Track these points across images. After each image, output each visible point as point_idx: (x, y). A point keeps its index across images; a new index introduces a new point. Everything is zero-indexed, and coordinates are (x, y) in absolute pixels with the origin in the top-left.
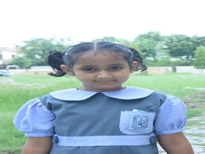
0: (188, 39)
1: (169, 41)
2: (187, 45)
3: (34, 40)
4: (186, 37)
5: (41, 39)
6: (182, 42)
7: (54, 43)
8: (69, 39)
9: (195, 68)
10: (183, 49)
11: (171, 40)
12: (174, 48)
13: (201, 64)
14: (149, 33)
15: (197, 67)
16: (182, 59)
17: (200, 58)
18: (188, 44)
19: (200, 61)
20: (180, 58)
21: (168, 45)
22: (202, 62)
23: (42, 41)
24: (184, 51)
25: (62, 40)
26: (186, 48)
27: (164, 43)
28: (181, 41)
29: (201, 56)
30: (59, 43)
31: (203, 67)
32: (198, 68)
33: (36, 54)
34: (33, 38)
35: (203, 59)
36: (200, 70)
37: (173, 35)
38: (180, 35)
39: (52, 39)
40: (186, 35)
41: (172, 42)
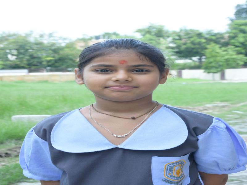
0: (200, 35)
1: (177, 38)
2: (199, 44)
3: (4, 35)
4: (197, 33)
5: (14, 35)
6: (192, 39)
7: (32, 40)
8: (50, 35)
9: (204, 72)
10: (193, 49)
11: (179, 36)
12: (183, 47)
13: (212, 67)
14: (150, 27)
15: (208, 71)
16: (194, 61)
17: (211, 60)
18: (200, 42)
19: (211, 63)
20: (191, 59)
21: (175, 43)
22: (213, 64)
23: (15, 37)
24: (195, 50)
25: (42, 36)
26: (197, 46)
27: (170, 39)
28: (191, 37)
29: (213, 56)
30: (37, 40)
31: (215, 71)
32: (209, 73)
33: (9, 53)
34: (4, 33)
35: (215, 61)
36: (211, 74)
37: (181, 30)
38: (191, 30)
39: (28, 35)
40: (197, 30)
41: (180, 39)
